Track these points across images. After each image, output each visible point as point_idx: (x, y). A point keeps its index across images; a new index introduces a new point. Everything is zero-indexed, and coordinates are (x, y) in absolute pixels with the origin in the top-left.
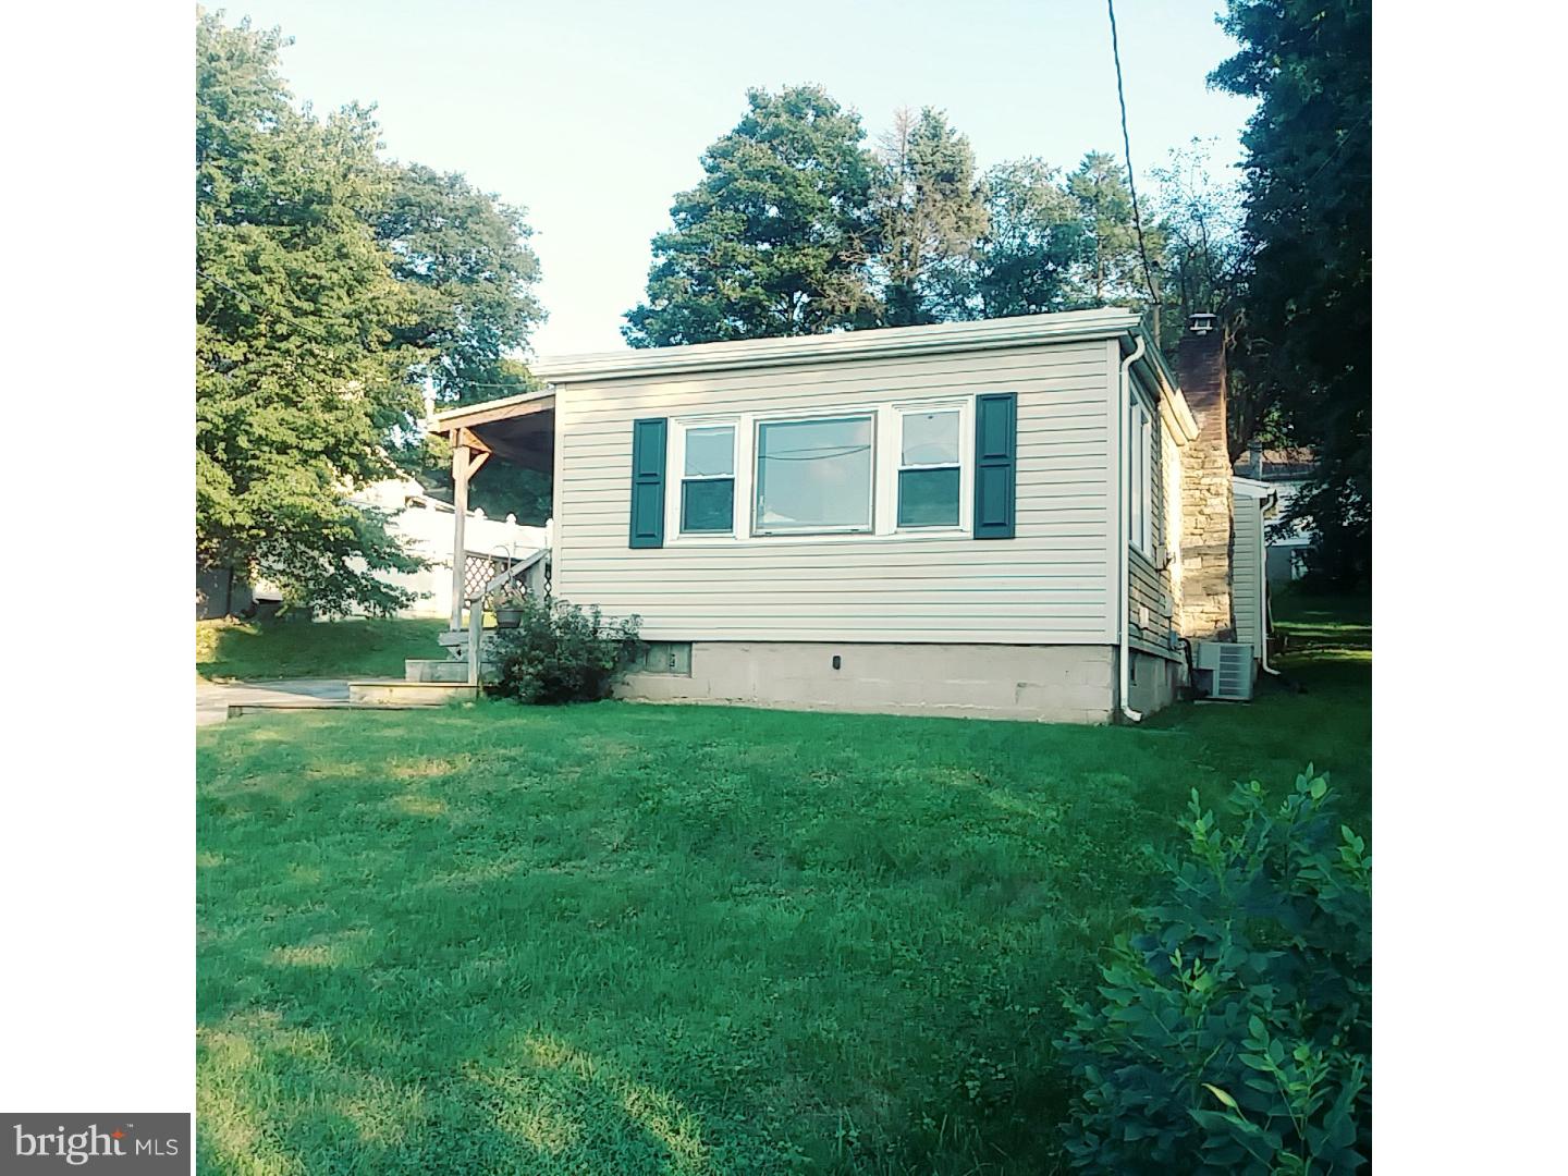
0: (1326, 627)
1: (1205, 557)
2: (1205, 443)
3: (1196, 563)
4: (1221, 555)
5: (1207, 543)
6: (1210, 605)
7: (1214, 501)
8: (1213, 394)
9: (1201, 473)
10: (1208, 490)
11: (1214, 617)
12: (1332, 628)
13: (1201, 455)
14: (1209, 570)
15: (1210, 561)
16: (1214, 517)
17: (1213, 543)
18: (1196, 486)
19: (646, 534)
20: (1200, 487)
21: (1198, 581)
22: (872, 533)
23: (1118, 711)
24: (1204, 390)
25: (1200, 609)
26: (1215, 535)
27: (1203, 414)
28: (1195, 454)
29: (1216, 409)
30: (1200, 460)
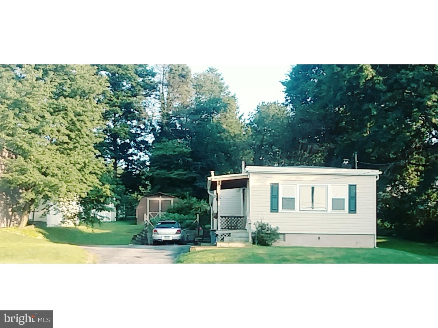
19: (274, 209)
22: (327, 211)
23: (375, 247)
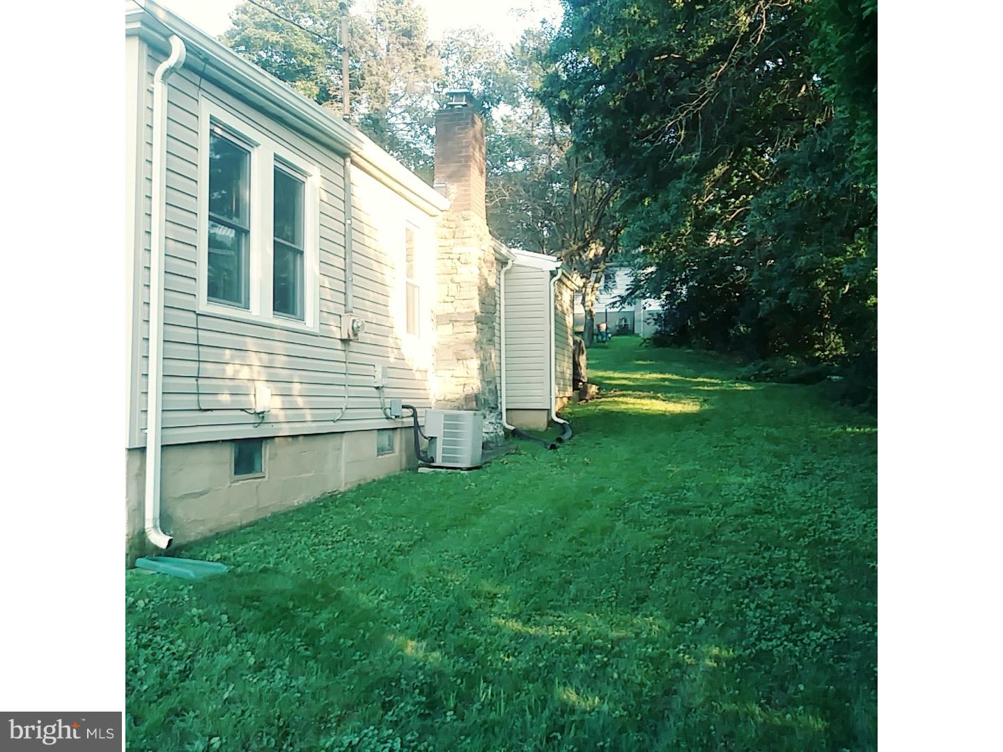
0: (635, 376)
1: (456, 324)
2: (456, 214)
3: (448, 329)
4: (470, 321)
5: (458, 310)
6: (460, 370)
7: (462, 269)
8: (463, 166)
9: (452, 242)
10: (459, 259)
11: (462, 381)
12: (639, 376)
13: (453, 225)
14: (458, 335)
15: (460, 327)
16: (462, 285)
17: (463, 311)
18: (447, 256)
20: (451, 256)
21: (449, 347)
24: (456, 162)
25: (450, 373)
26: (464, 302)
27: (455, 185)
28: (447, 224)
29: (467, 181)
30: (452, 230)
